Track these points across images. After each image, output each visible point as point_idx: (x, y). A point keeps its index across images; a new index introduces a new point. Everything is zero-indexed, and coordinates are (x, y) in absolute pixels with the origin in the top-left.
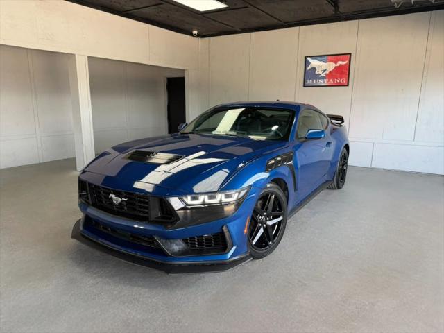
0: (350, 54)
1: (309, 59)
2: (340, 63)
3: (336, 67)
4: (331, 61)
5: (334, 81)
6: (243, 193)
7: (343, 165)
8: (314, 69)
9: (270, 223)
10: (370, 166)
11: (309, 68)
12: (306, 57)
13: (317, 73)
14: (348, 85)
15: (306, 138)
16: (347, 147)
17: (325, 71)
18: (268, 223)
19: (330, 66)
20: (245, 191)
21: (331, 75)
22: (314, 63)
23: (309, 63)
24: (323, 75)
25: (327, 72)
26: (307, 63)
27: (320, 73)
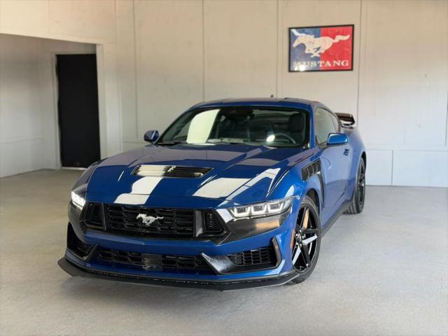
0: (353, 26)
1: (294, 31)
2: (339, 38)
3: (334, 45)
4: (326, 35)
5: (332, 63)
6: (287, 203)
7: (361, 181)
8: (302, 46)
9: (306, 242)
10: (390, 184)
11: (295, 44)
12: (290, 29)
13: (307, 52)
14: (352, 69)
15: (328, 144)
16: (364, 156)
17: (318, 49)
18: (304, 241)
19: (326, 43)
20: (289, 201)
21: (327, 55)
22: (302, 38)
23: (296, 38)
24: (317, 54)
25: (322, 51)
26: (291, 38)
27: (312, 51)
